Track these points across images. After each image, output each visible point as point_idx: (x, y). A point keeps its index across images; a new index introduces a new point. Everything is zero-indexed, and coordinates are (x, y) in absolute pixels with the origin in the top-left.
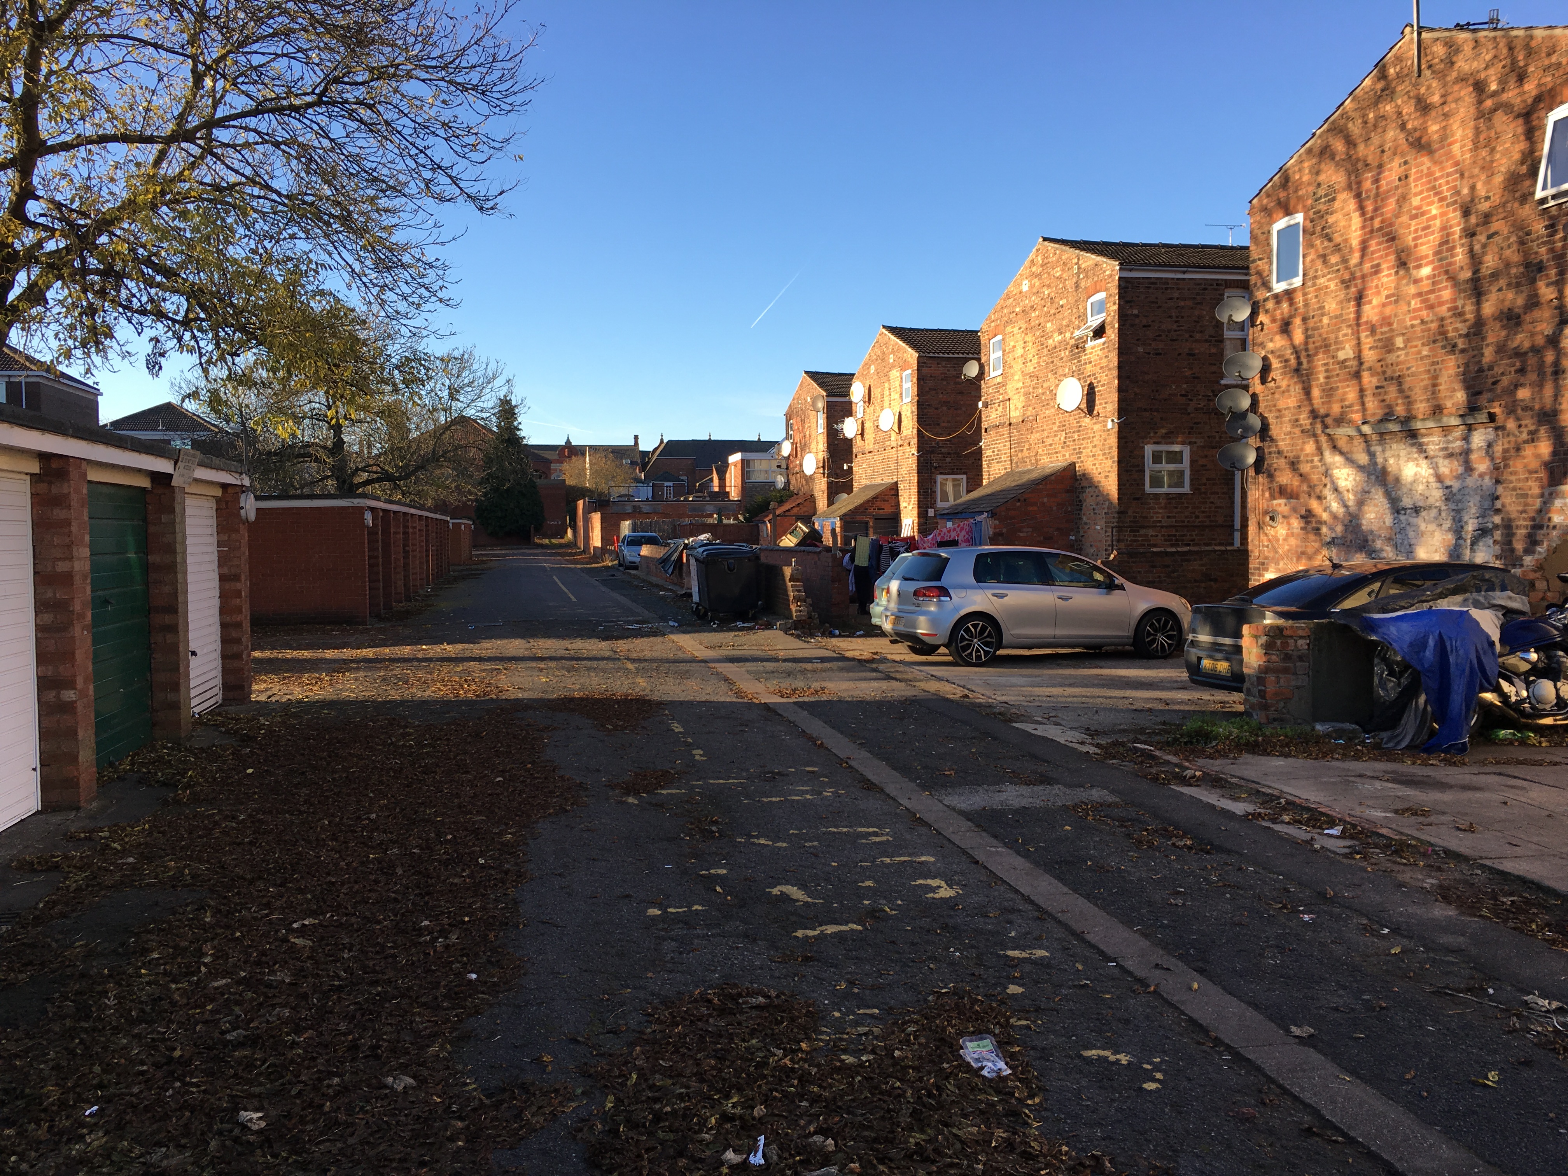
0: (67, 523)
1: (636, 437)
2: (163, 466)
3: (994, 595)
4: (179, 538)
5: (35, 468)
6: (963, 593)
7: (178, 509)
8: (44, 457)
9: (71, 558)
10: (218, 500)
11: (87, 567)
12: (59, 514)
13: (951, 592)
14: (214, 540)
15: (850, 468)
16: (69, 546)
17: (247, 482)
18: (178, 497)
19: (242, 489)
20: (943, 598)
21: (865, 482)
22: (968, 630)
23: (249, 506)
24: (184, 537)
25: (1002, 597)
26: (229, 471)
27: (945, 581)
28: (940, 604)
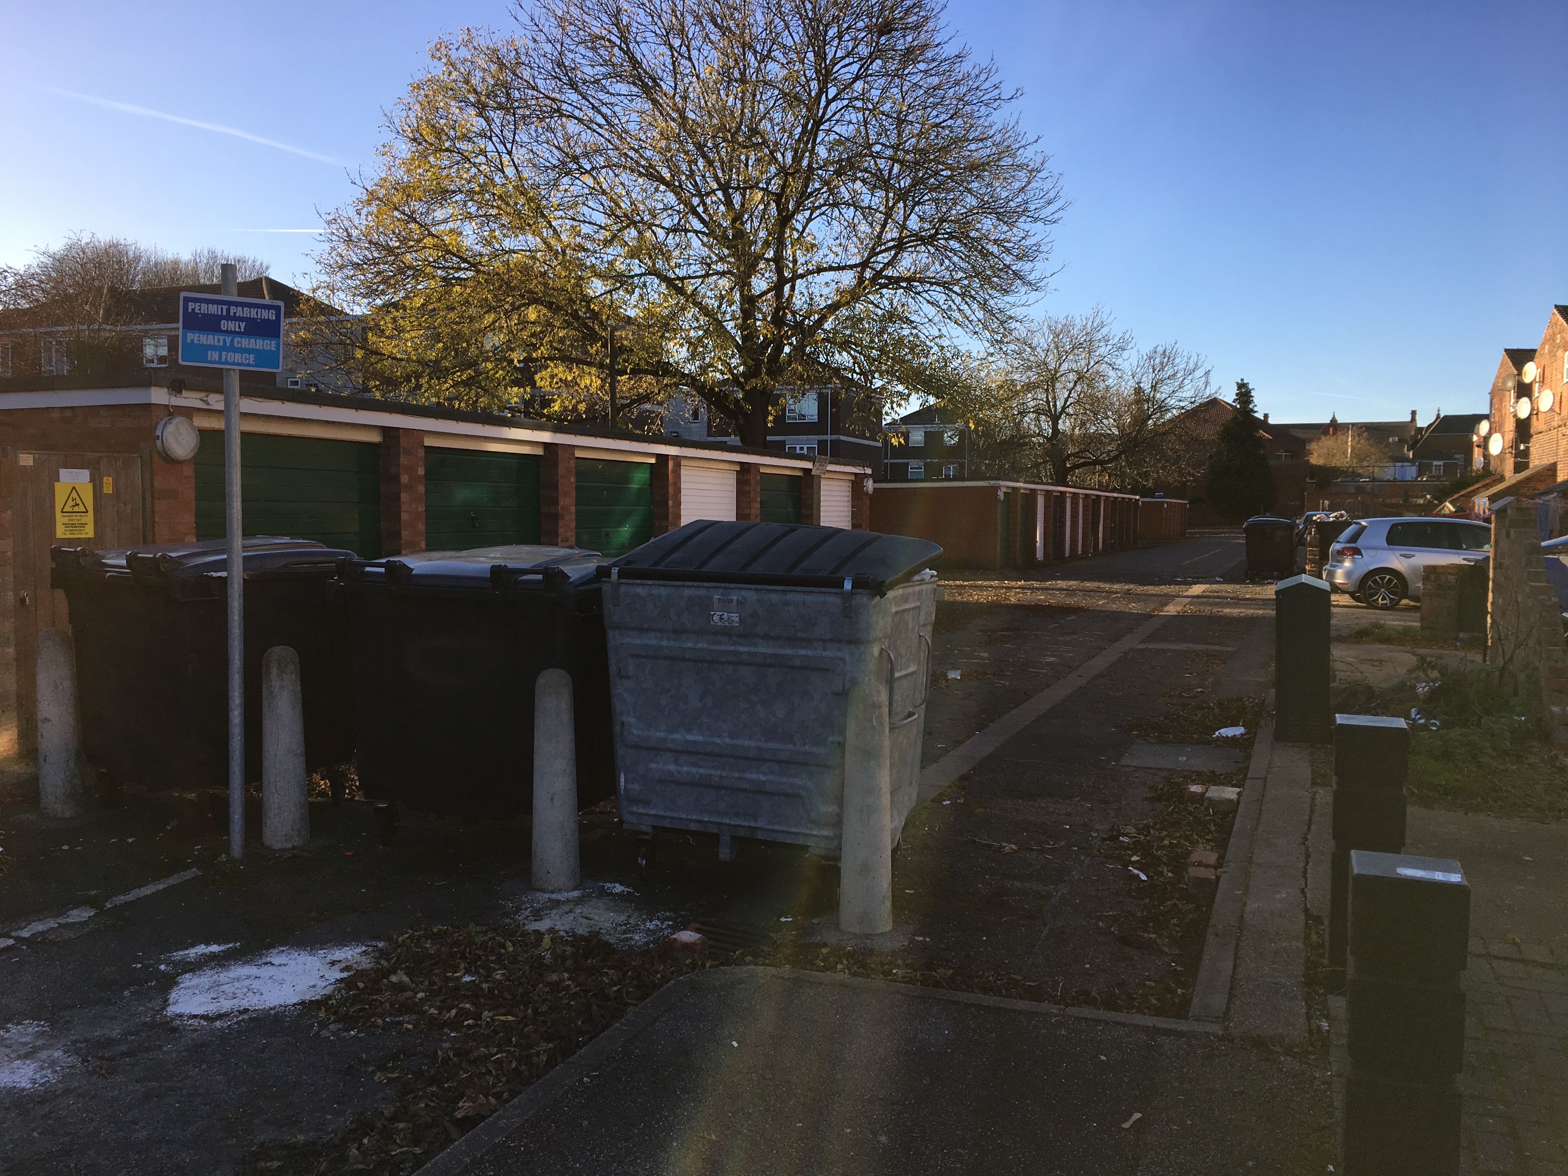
0: (749, 492)
1: (1414, 413)
2: (808, 465)
3: (1402, 555)
4: (815, 501)
5: (738, 469)
6: (1372, 553)
7: (815, 486)
8: (741, 464)
9: (750, 508)
10: (853, 482)
11: (758, 512)
12: (747, 488)
13: (1363, 551)
14: (850, 504)
15: (1527, 448)
16: (750, 503)
17: (869, 471)
18: (815, 481)
19: (866, 475)
20: (1356, 557)
21: (1537, 462)
22: (1375, 582)
23: (870, 485)
24: (820, 501)
25: (1410, 557)
26: (853, 466)
27: (1359, 544)
28: (1353, 561)
